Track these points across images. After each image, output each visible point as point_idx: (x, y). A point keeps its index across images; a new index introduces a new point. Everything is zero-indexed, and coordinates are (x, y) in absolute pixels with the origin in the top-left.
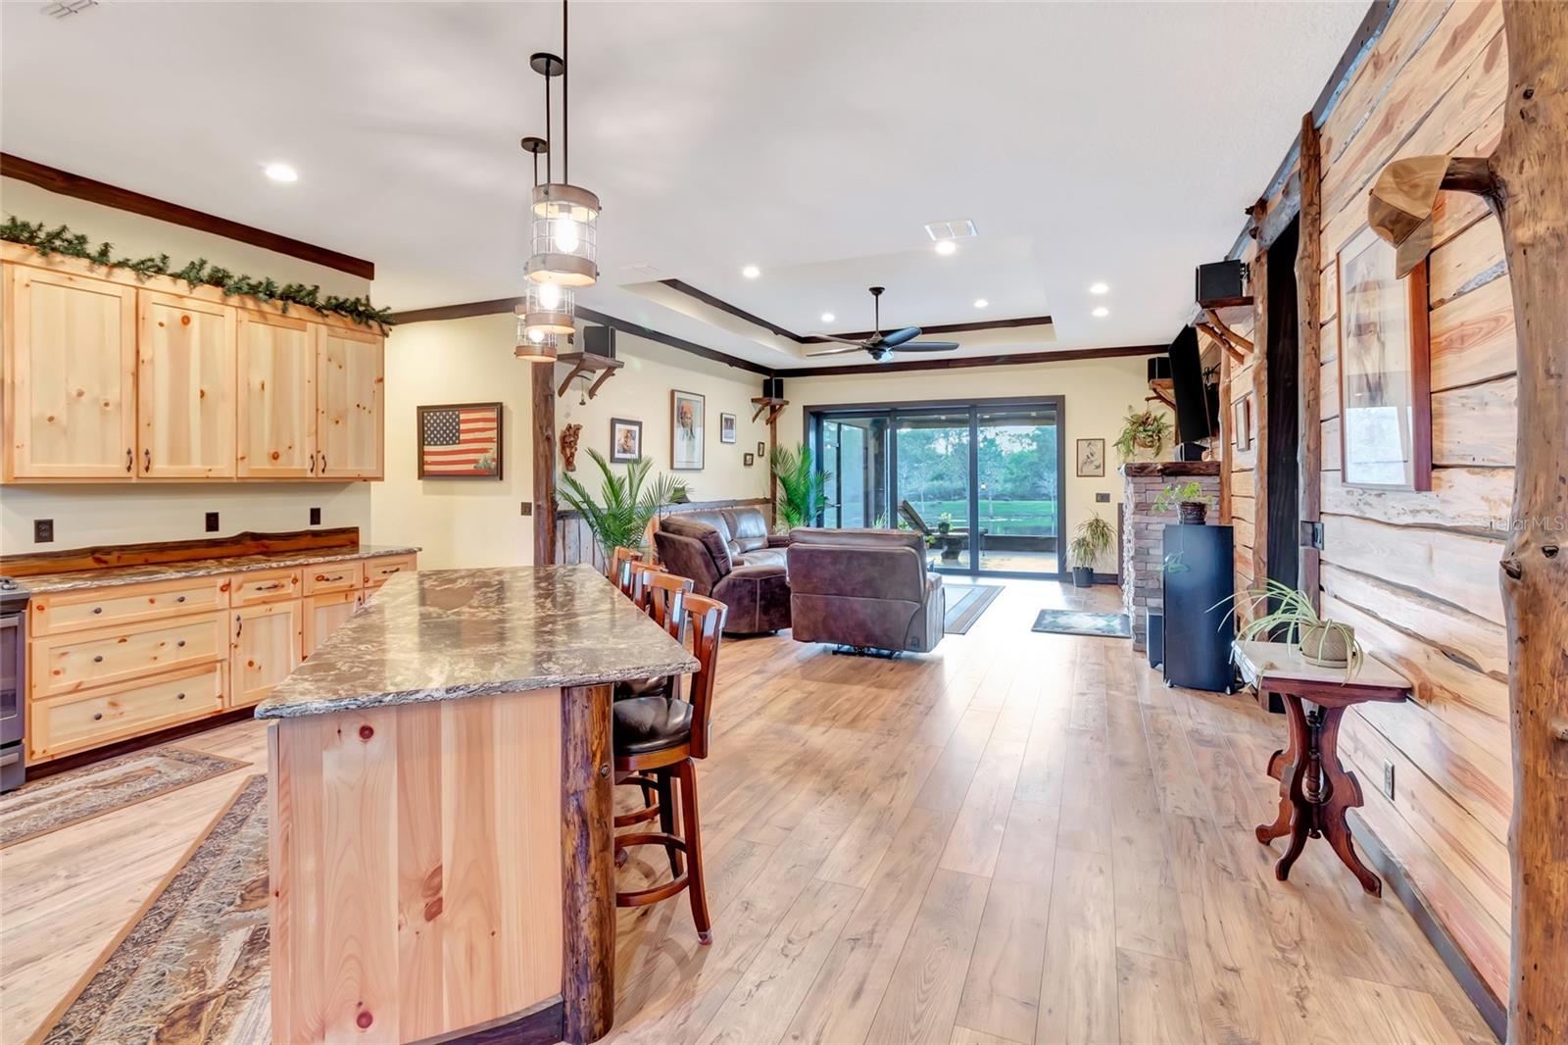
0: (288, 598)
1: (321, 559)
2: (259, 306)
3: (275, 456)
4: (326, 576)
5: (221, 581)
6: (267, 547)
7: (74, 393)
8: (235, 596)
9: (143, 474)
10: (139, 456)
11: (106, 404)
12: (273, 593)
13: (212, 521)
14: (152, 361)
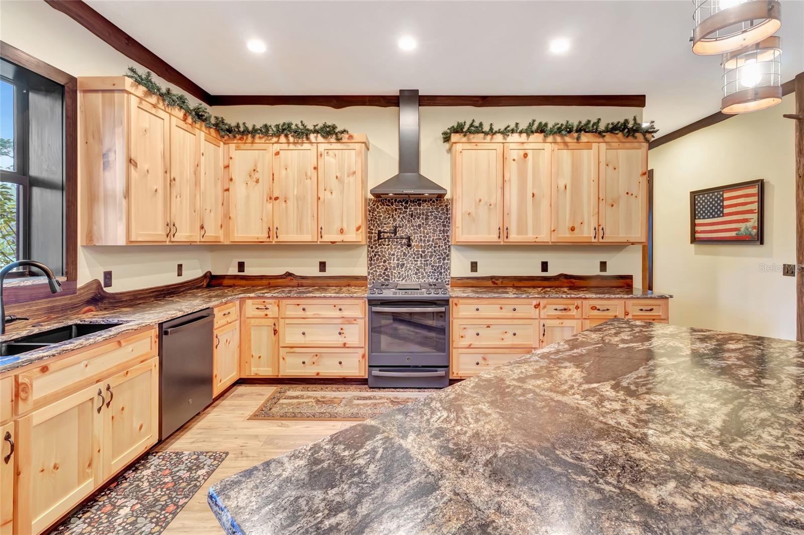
0: (572, 318)
1: (594, 296)
2: (563, 139)
3: (573, 229)
4: (598, 307)
5: (535, 302)
6: (574, 284)
7: (478, 201)
8: (542, 312)
9: (506, 240)
10: (504, 231)
11: (490, 205)
12: (564, 313)
13: (545, 266)
14: (510, 180)
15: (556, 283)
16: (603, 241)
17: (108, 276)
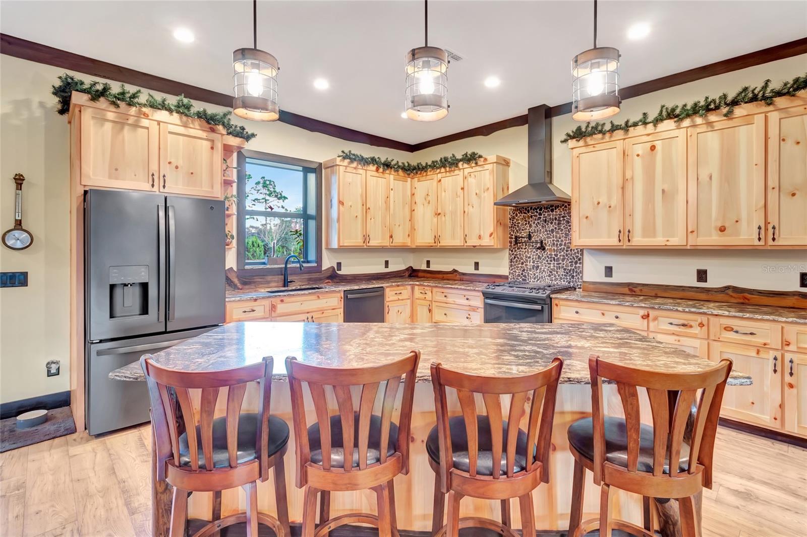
0: (694, 337)
1: (727, 313)
2: (706, 120)
3: (722, 229)
4: (735, 328)
5: (642, 312)
6: (748, 300)
7: (596, 203)
8: (652, 324)
9: (627, 243)
10: (626, 234)
11: (610, 207)
12: (682, 329)
13: (702, 275)
14: (632, 178)
15: (720, 296)
16: (776, 243)
17: (339, 264)
